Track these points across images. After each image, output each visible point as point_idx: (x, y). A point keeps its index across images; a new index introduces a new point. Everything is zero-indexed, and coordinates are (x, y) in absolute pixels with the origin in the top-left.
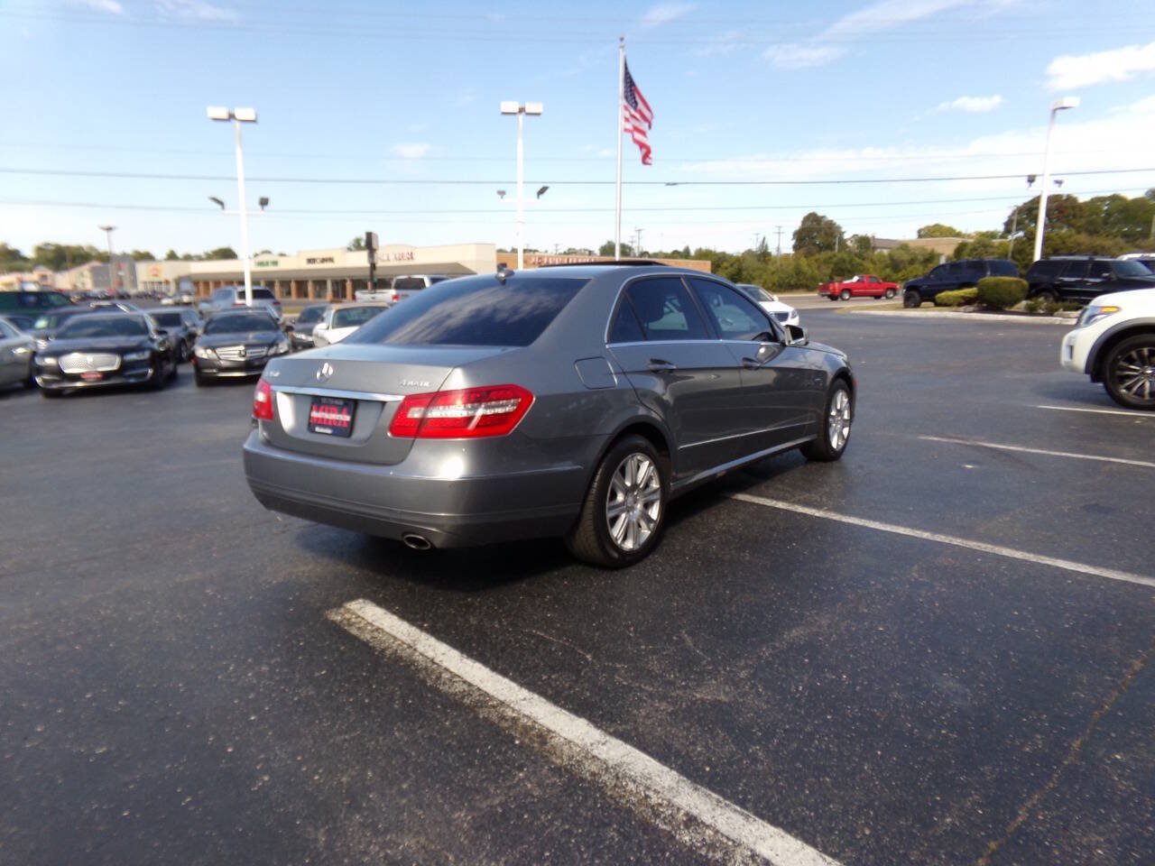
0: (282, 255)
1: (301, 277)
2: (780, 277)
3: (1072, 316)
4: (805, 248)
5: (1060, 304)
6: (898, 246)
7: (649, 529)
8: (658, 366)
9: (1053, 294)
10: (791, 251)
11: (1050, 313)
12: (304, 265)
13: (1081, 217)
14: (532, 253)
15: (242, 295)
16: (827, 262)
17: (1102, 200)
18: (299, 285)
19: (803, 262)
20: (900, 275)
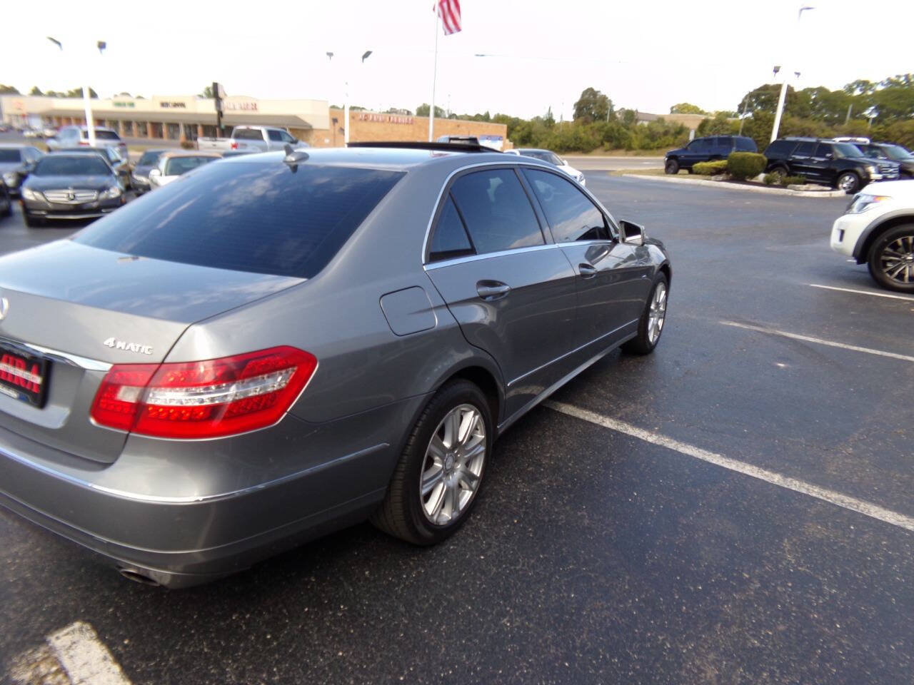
0: (140, 97)
1: (156, 119)
2: (563, 141)
3: (801, 189)
4: (583, 118)
5: (793, 178)
6: (656, 119)
7: (471, 489)
8: (488, 289)
9: (785, 168)
10: (571, 119)
11: (784, 185)
12: (159, 109)
13: (795, 103)
14: (359, 111)
15: (86, 135)
16: (599, 130)
17: (812, 90)
18: (156, 127)
19: (581, 128)
20: (656, 143)
